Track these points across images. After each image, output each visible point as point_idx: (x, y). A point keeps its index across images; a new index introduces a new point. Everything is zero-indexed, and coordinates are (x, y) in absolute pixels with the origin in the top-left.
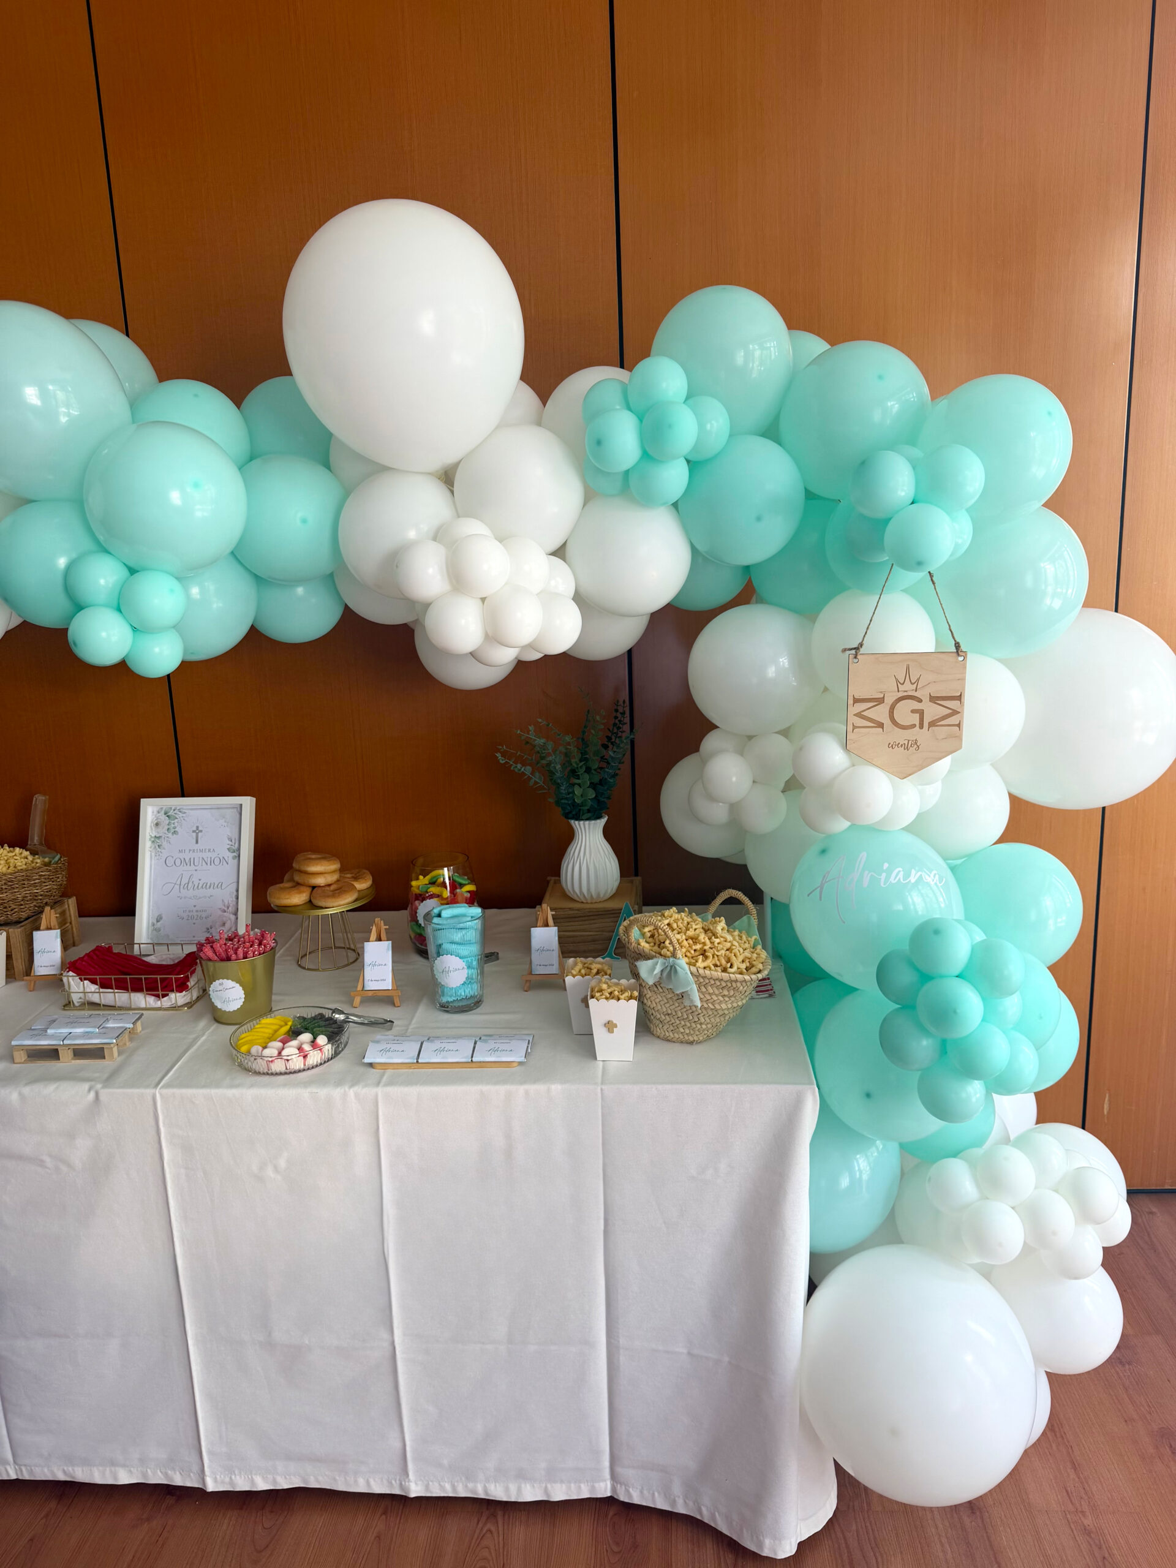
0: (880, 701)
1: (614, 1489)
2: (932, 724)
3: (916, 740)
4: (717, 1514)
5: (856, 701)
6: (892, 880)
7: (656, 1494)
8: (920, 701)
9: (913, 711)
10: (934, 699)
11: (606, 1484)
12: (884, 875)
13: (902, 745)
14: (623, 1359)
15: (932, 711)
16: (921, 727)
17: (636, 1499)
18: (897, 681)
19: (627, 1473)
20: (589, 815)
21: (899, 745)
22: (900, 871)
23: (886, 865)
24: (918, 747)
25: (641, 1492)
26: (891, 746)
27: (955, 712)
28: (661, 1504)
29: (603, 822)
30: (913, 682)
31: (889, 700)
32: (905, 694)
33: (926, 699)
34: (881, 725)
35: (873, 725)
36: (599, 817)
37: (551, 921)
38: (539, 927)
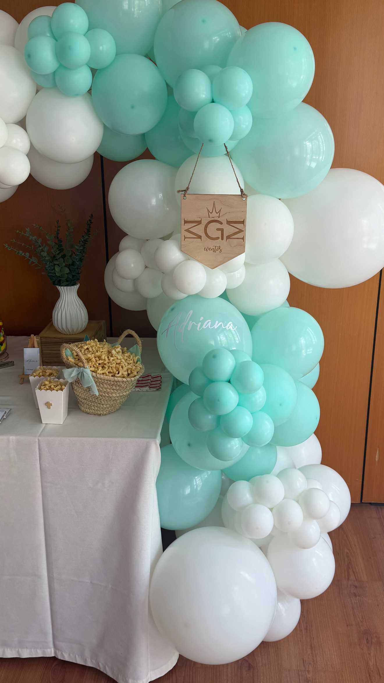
0: (199, 223)
1: (55, 653)
2: (228, 237)
3: (220, 246)
4: (107, 667)
5: (186, 222)
6: (204, 327)
7: (77, 656)
8: (221, 223)
9: (218, 229)
10: (229, 223)
11: (51, 650)
12: (200, 323)
13: (212, 249)
14: (56, 585)
15: (229, 230)
16: (222, 239)
17: (67, 658)
18: (208, 210)
19: (61, 645)
20: (66, 283)
21: (210, 249)
22: (209, 322)
23: (202, 318)
24: (221, 250)
25: (69, 655)
26: (206, 249)
27: (241, 231)
28: (79, 661)
29: (76, 287)
30: (217, 212)
31: (204, 223)
32: (213, 219)
33: (225, 222)
34: (200, 237)
35: (196, 237)
36: (74, 284)
37: (36, 344)
38: (29, 348)
